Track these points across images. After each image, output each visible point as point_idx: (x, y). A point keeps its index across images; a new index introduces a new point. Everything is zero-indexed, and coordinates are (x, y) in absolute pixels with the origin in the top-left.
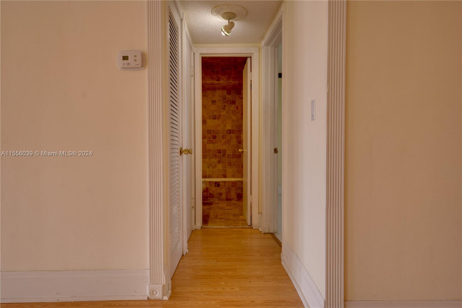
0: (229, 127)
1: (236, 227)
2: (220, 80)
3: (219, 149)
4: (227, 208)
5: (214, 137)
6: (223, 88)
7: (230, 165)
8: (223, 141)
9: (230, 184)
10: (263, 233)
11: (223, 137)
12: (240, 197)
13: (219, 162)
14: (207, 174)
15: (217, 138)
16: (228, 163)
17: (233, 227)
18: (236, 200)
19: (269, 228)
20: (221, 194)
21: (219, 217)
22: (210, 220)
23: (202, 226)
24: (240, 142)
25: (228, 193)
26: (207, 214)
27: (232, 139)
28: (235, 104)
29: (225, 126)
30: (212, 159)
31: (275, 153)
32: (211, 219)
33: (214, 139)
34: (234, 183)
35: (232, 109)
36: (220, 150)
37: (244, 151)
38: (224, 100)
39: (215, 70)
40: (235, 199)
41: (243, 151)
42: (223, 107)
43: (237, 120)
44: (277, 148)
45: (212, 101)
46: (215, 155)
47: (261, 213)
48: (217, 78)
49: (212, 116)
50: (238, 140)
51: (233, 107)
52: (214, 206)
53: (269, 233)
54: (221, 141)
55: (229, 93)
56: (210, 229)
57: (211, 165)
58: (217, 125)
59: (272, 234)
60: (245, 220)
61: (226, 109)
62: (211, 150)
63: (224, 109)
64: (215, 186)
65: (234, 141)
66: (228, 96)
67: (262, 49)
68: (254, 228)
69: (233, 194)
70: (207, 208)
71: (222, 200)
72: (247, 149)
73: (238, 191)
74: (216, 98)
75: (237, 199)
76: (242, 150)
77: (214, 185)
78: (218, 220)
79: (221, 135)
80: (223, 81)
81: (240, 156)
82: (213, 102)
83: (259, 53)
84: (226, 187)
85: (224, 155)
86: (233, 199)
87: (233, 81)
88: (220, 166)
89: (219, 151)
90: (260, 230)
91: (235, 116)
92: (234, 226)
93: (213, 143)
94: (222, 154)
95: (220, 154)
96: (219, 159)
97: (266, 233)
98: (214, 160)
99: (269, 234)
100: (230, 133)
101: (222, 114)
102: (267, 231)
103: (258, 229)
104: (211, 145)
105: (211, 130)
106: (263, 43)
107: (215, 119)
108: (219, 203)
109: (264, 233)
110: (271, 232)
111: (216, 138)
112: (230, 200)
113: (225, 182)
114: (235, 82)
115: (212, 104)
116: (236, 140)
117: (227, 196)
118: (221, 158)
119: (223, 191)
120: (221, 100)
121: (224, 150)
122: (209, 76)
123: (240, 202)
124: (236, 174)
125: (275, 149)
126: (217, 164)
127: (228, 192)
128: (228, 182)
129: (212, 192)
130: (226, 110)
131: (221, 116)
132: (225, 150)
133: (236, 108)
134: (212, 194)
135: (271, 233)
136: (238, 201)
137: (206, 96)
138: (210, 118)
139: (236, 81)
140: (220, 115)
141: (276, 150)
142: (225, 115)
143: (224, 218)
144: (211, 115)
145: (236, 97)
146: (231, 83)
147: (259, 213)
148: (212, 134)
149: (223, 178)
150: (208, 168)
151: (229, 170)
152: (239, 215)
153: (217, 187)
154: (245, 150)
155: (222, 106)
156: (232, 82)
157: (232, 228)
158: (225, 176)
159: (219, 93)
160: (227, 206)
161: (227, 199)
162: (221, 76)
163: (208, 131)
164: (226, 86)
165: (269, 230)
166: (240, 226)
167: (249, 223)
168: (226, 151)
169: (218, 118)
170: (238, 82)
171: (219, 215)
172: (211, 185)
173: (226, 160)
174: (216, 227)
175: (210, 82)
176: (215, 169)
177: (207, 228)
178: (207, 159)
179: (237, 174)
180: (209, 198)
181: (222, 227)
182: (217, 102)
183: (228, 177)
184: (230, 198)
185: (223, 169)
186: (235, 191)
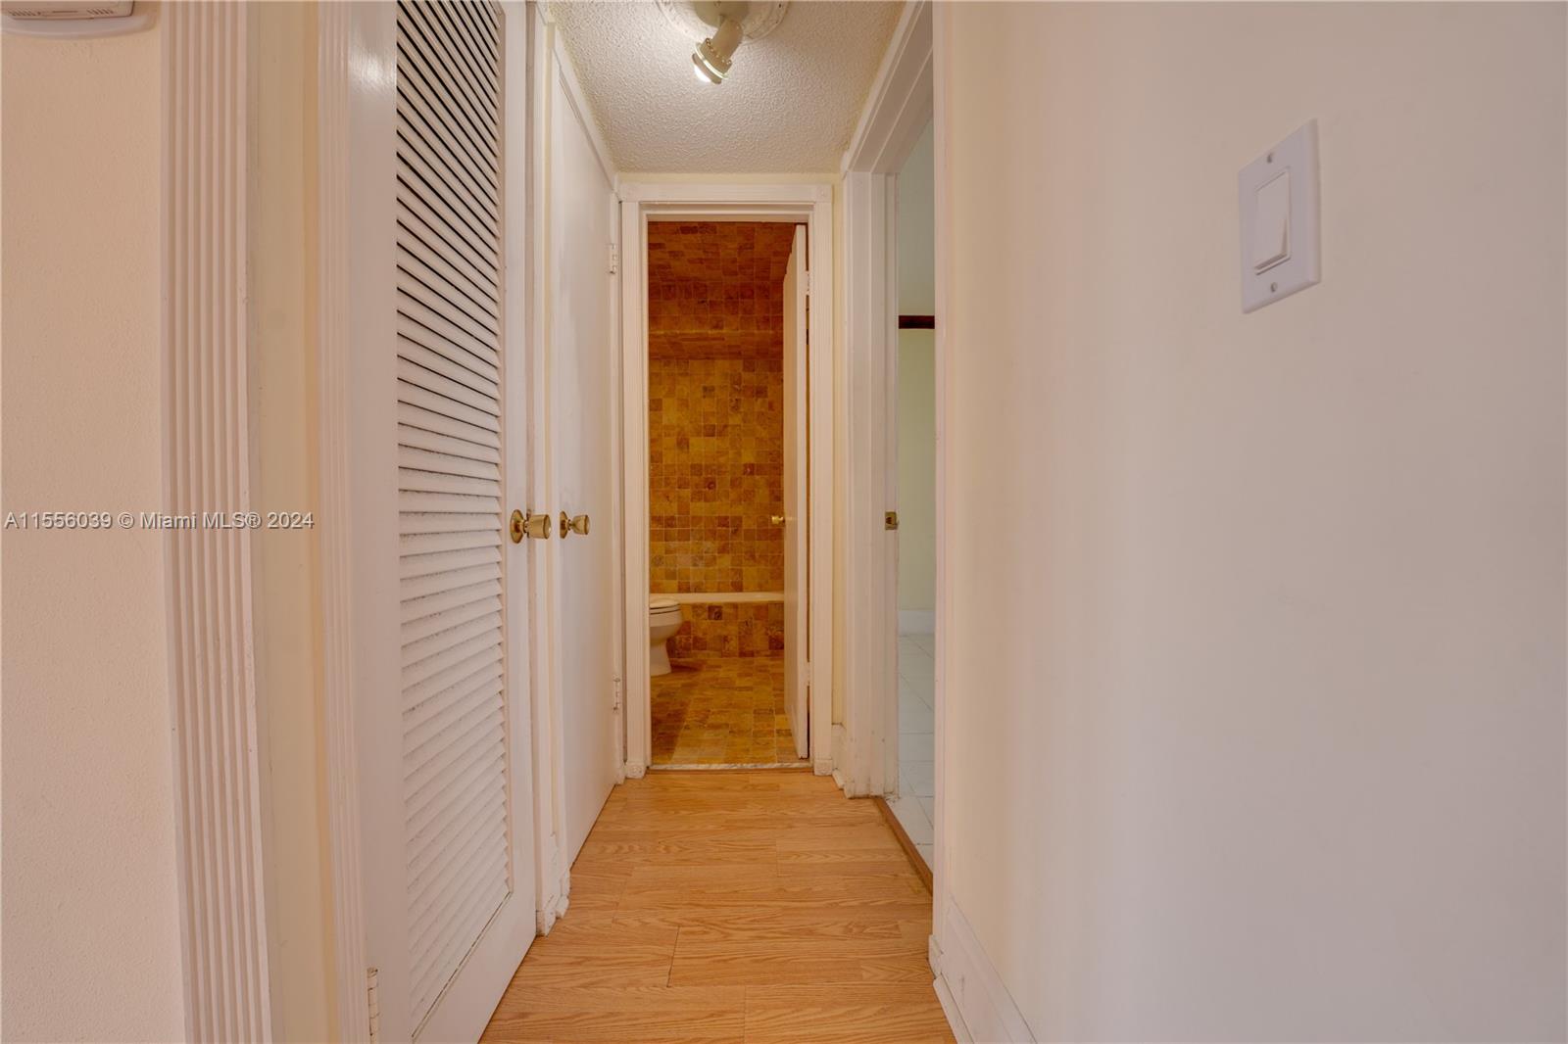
0: (748, 457)
1: (759, 766)
2: (722, 328)
3: (723, 515)
4: (739, 683)
5: (711, 484)
6: (734, 353)
7: (753, 557)
8: (733, 495)
9: (751, 612)
10: (848, 796)
11: (734, 483)
12: (777, 646)
13: (723, 550)
14: (691, 581)
15: (717, 486)
16: (746, 553)
17: (749, 766)
18: (767, 656)
19: (869, 780)
20: (725, 639)
21: (711, 720)
22: (683, 731)
23: (649, 763)
24: (777, 497)
25: (744, 637)
26: (678, 707)
27: (756, 490)
28: (766, 396)
29: (739, 454)
30: (704, 542)
31: (887, 528)
32: (687, 728)
33: (710, 488)
34: (761, 610)
35: (756, 410)
36: (726, 518)
37: (786, 523)
38: (736, 386)
39: (708, 300)
40: (763, 653)
41: (784, 521)
42: (733, 404)
43: (771, 439)
44: (895, 513)
45: (705, 389)
46: (713, 533)
47: (841, 724)
48: (715, 322)
49: (705, 427)
50: (772, 492)
51: (758, 405)
52: (704, 675)
53: (867, 797)
54: (727, 496)
55: (749, 367)
56: (674, 776)
57: (701, 558)
58: (718, 452)
59: (879, 801)
60: (789, 734)
61: (742, 410)
62: (701, 518)
63: (736, 408)
64: (710, 618)
65: (763, 495)
66: (746, 376)
67: (846, 181)
68: (816, 773)
69: (759, 641)
70: (684, 685)
71: (728, 656)
72: (795, 515)
73: (771, 630)
74: (716, 381)
75: (768, 653)
76: (782, 519)
77: (706, 614)
78: (707, 735)
79: (729, 478)
80: (731, 330)
81: (777, 534)
82: (708, 391)
83: (833, 203)
84: (739, 620)
85: (736, 530)
86: (758, 652)
87: (758, 328)
88: (725, 562)
89: (723, 522)
90: (840, 782)
91: (765, 429)
92: (753, 760)
93: (706, 500)
94: (730, 529)
95: (724, 528)
96: (723, 542)
97: (859, 798)
98: (709, 545)
99: (868, 802)
100: (752, 473)
101: (731, 422)
102: (861, 790)
103: (831, 776)
104: (702, 504)
105: (701, 466)
106: (847, 158)
107: (713, 435)
108: (719, 667)
109: (851, 799)
110: (875, 792)
111: (715, 486)
112: (752, 654)
113: (735, 606)
114: (763, 332)
115: (704, 397)
116: (767, 492)
117: (741, 644)
118: (727, 539)
119: (733, 630)
120: (729, 385)
121: (736, 517)
122: (692, 315)
123: (778, 662)
124: (767, 582)
125: (887, 514)
126: (717, 554)
127: (745, 635)
128: (747, 605)
129: (700, 635)
130: (740, 413)
131: (729, 429)
132: (740, 519)
133: (767, 406)
134: (701, 639)
135: (875, 798)
136: (772, 660)
137: (687, 374)
138: (698, 434)
139: (765, 329)
140: (726, 426)
141: (893, 518)
142: (740, 426)
143: (727, 725)
144: (702, 424)
145: (767, 377)
146: (753, 335)
147: (833, 724)
148: (704, 475)
149: (732, 591)
150: (695, 565)
151: (750, 572)
152: (771, 710)
153: (715, 619)
154: (788, 519)
155: (732, 401)
156: (756, 332)
157: (747, 771)
158: (738, 588)
159: (722, 365)
160: (740, 675)
161: (742, 654)
162: (724, 316)
163: (693, 467)
164: (738, 346)
165: (868, 785)
166: (773, 762)
167: (802, 752)
168: (741, 522)
169: (721, 434)
170: (771, 332)
171: (713, 713)
172: (698, 615)
173: (740, 543)
174: (693, 767)
175: (694, 331)
176: (711, 568)
177: (665, 771)
178: (690, 542)
179: (770, 581)
180: (693, 651)
181: (715, 766)
182: (716, 391)
183: (748, 590)
184: (751, 649)
185: (732, 569)
186: (764, 630)
